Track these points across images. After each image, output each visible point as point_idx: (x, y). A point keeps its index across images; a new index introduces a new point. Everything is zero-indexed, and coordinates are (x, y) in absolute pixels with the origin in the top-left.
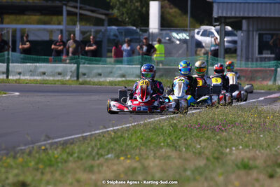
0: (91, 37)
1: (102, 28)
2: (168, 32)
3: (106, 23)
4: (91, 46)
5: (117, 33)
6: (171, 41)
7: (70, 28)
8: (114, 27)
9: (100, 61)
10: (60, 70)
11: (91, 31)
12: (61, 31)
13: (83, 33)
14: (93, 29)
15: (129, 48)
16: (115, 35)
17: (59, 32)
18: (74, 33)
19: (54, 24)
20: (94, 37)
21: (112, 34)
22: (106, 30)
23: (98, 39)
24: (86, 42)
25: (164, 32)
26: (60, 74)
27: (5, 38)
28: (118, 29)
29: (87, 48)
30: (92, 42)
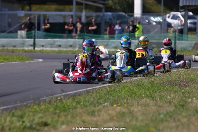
0: (93, 20)
1: (101, 14)
2: (147, 16)
3: (103, 10)
4: (93, 26)
5: (112, 18)
6: (149, 23)
7: (78, 14)
8: (110, 14)
9: (99, 37)
10: (71, 43)
11: (92, 16)
12: (72, 17)
13: (87, 17)
14: (94, 14)
15: (120, 28)
16: (110, 19)
17: (70, 17)
19: (67, 11)
20: (95, 20)
21: (108, 18)
22: (104, 15)
23: (98, 22)
24: (89, 24)
25: (145, 17)
26: (71, 46)
27: (33, 21)
28: (112, 15)
29: (90, 28)
30: (94, 24)
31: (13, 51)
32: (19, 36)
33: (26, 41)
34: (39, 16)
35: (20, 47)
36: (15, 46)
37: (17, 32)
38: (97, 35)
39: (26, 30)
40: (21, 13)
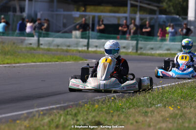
0: (147, 22)
1: (155, 16)
3: (158, 13)
4: (147, 28)
5: (165, 20)
7: (133, 16)
8: (164, 16)
9: (152, 39)
10: (124, 45)
11: (146, 19)
12: (126, 18)
13: (141, 19)
14: (148, 17)
16: (164, 22)
17: (124, 19)
18: (135, 19)
19: (121, 13)
21: (162, 20)
22: (157, 18)
23: (152, 24)
24: (143, 26)
26: (124, 47)
27: (87, 22)
28: (166, 18)
29: (144, 30)
30: (147, 26)
31: (67, 51)
32: (73, 36)
33: (80, 42)
34: (94, 17)
35: (74, 47)
36: (69, 46)
37: (71, 32)
38: (151, 37)
39: (81, 30)
40: (76, 14)
